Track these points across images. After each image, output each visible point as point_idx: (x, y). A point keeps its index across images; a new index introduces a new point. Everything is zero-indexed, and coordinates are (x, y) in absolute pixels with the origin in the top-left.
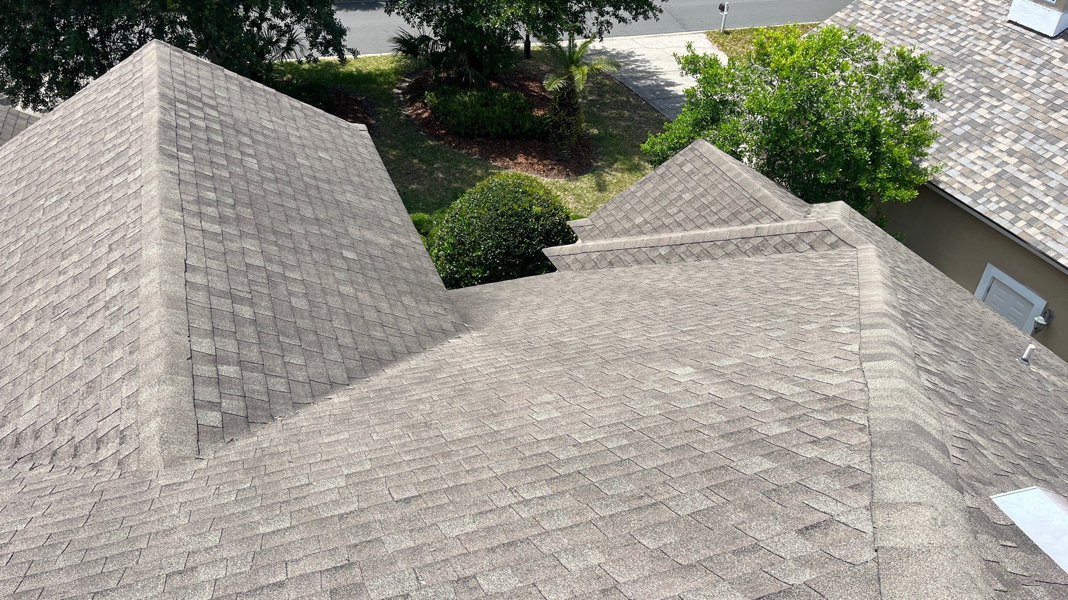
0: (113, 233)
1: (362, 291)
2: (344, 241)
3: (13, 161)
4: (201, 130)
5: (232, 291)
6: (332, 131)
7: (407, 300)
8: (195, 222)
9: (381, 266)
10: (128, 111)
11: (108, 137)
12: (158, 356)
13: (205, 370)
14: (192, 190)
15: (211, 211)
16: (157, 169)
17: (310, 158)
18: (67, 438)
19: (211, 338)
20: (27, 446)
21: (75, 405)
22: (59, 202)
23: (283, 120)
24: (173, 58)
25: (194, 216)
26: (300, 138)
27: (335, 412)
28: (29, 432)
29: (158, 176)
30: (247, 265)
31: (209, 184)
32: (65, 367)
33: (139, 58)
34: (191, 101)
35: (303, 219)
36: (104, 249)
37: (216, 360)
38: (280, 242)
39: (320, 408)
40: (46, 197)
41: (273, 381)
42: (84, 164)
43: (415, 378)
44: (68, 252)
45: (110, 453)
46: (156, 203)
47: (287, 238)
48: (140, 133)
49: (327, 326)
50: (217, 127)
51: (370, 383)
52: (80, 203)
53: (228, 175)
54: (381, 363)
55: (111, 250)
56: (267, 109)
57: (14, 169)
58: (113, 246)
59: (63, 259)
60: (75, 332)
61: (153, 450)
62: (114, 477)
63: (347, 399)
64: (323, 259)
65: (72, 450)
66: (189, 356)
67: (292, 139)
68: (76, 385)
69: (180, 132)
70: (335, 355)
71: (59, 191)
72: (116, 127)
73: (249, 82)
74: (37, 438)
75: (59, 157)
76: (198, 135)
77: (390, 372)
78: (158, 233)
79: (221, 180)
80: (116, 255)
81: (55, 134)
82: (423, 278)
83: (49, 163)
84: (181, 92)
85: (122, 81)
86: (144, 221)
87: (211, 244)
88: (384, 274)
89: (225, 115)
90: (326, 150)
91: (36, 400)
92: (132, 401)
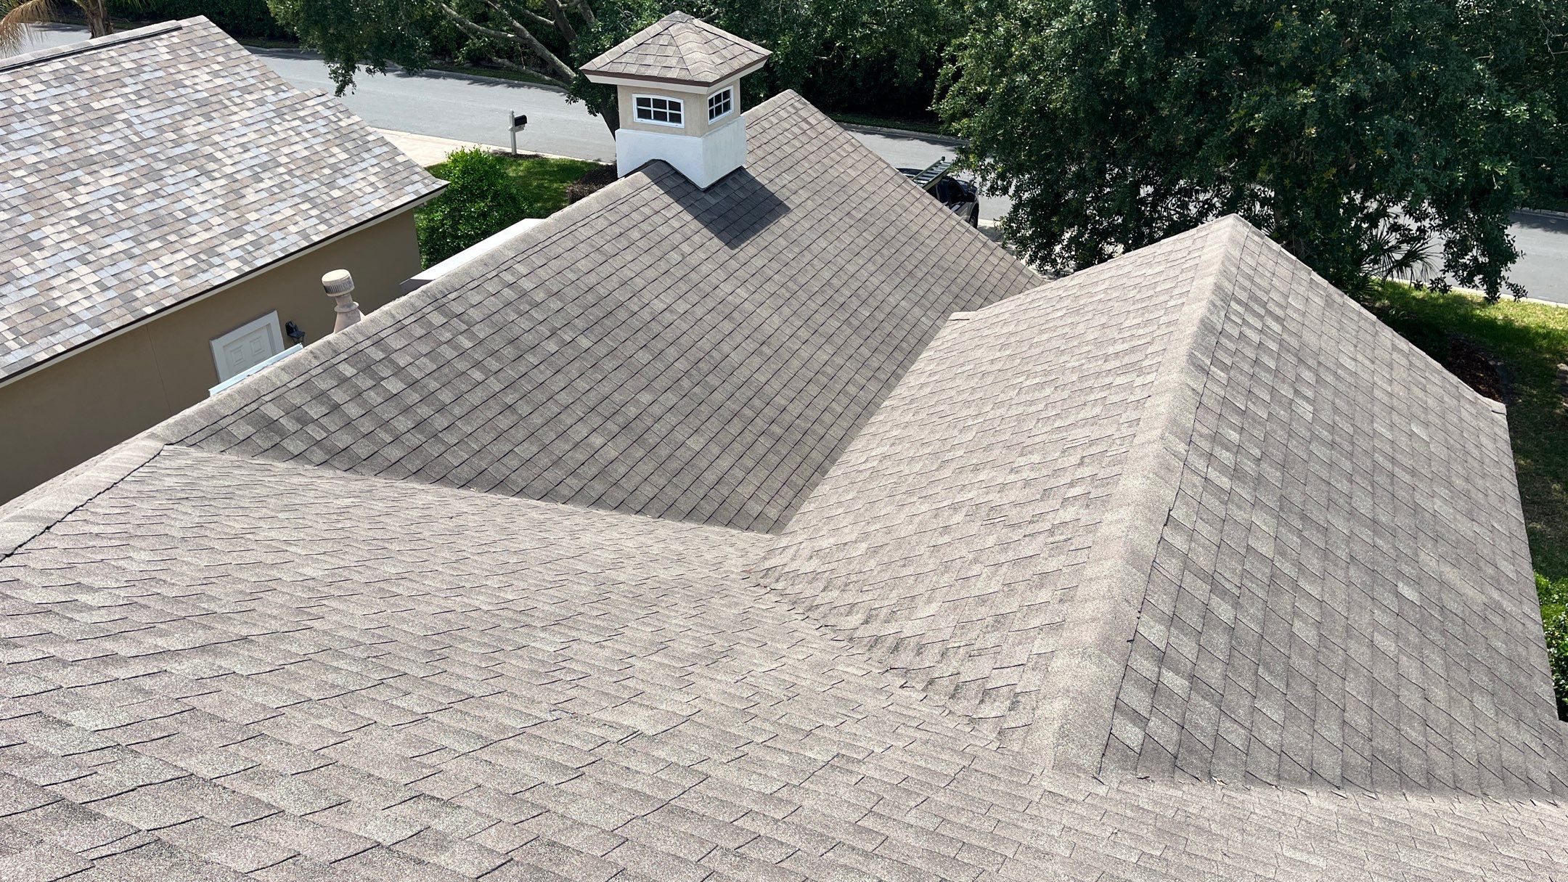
0: (1092, 443)
1: (1410, 656)
2: (1406, 569)
3: (1006, 323)
4: (1251, 345)
5: (1216, 576)
6: (1446, 399)
7: (1482, 702)
8: (1200, 464)
9: (1457, 631)
10: (1165, 297)
11: (1127, 323)
12: (1093, 620)
13: (1145, 666)
14: (1211, 420)
15: (1226, 456)
16: (1178, 380)
17: (1395, 429)
18: (951, 670)
19: (1166, 627)
20: (904, 659)
21: (974, 635)
22: (1041, 386)
23: (1373, 363)
24: (1249, 243)
25: (1201, 455)
26: (1391, 395)
27: (1310, 818)
28: (913, 642)
29: (1174, 390)
30: (1249, 548)
31: (1235, 419)
32: (979, 585)
33: (1204, 233)
34: (1251, 304)
35: (1353, 513)
36: (1074, 460)
37: (1162, 658)
38: (1306, 534)
39: (1286, 798)
40: (1028, 376)
41: (1228, 724)
42: (1087, 349)
43: (1458, 834)
44: (1030, 448)
45: (993, 714)
46: (1160, 423)
47: (1318, 531)
48: (1171, 329)
49: (1336, 683)
50: (1274, 346)
51: (1377, 804)
52: (1066, 394)
53: (1265, 416)
54: (1403, 781)
55: (1081, 463)
56: (1355, 341)
57: (1003, 332)
58: (1086, 460)
59: (1021, 455)
60: (1004, 546)
61: (1046, 736)
62: (990, 746)
63: (1334, 808)
64: (1364, 583)
65: (952, 688)
66: (1131, 638)
67: (1377, 393)
68: (983, 611)
69: (1223, 340)
70: (1332, 732)
71: (1046, 373)
72: (1143, 314)
73: (1342, 296)
74: (919, 653)
75: (1060, 331)
76: (1244, 351)
77: (1414, 801)
78: (1150, 462)
79: (1254, 420)
80: (1086, 471)
81: (1066, 303)
82: (1522, 679)
83: (1045, 337)
84: (1244, 289)
85: (1172, 257)
86: (1136, 441)
87: (1211, 502)
88: (1456, 644)
89: (1291, 333)
90: (1426, 424)
91: (933, 608)
92: (1042, 662)
